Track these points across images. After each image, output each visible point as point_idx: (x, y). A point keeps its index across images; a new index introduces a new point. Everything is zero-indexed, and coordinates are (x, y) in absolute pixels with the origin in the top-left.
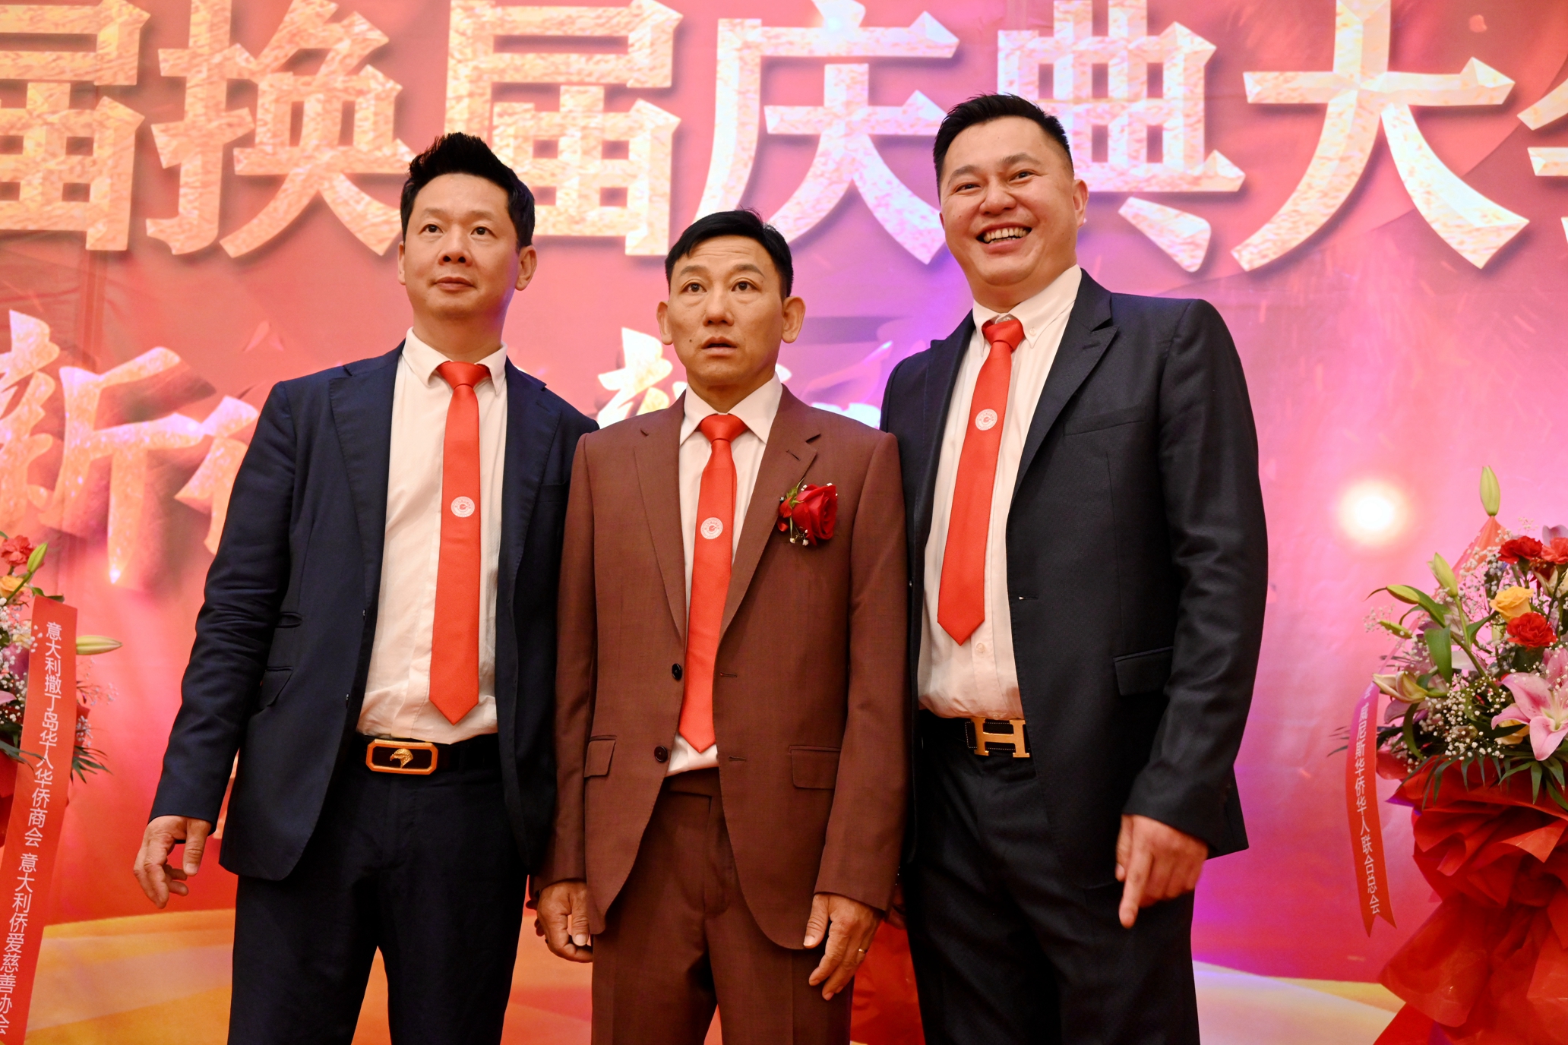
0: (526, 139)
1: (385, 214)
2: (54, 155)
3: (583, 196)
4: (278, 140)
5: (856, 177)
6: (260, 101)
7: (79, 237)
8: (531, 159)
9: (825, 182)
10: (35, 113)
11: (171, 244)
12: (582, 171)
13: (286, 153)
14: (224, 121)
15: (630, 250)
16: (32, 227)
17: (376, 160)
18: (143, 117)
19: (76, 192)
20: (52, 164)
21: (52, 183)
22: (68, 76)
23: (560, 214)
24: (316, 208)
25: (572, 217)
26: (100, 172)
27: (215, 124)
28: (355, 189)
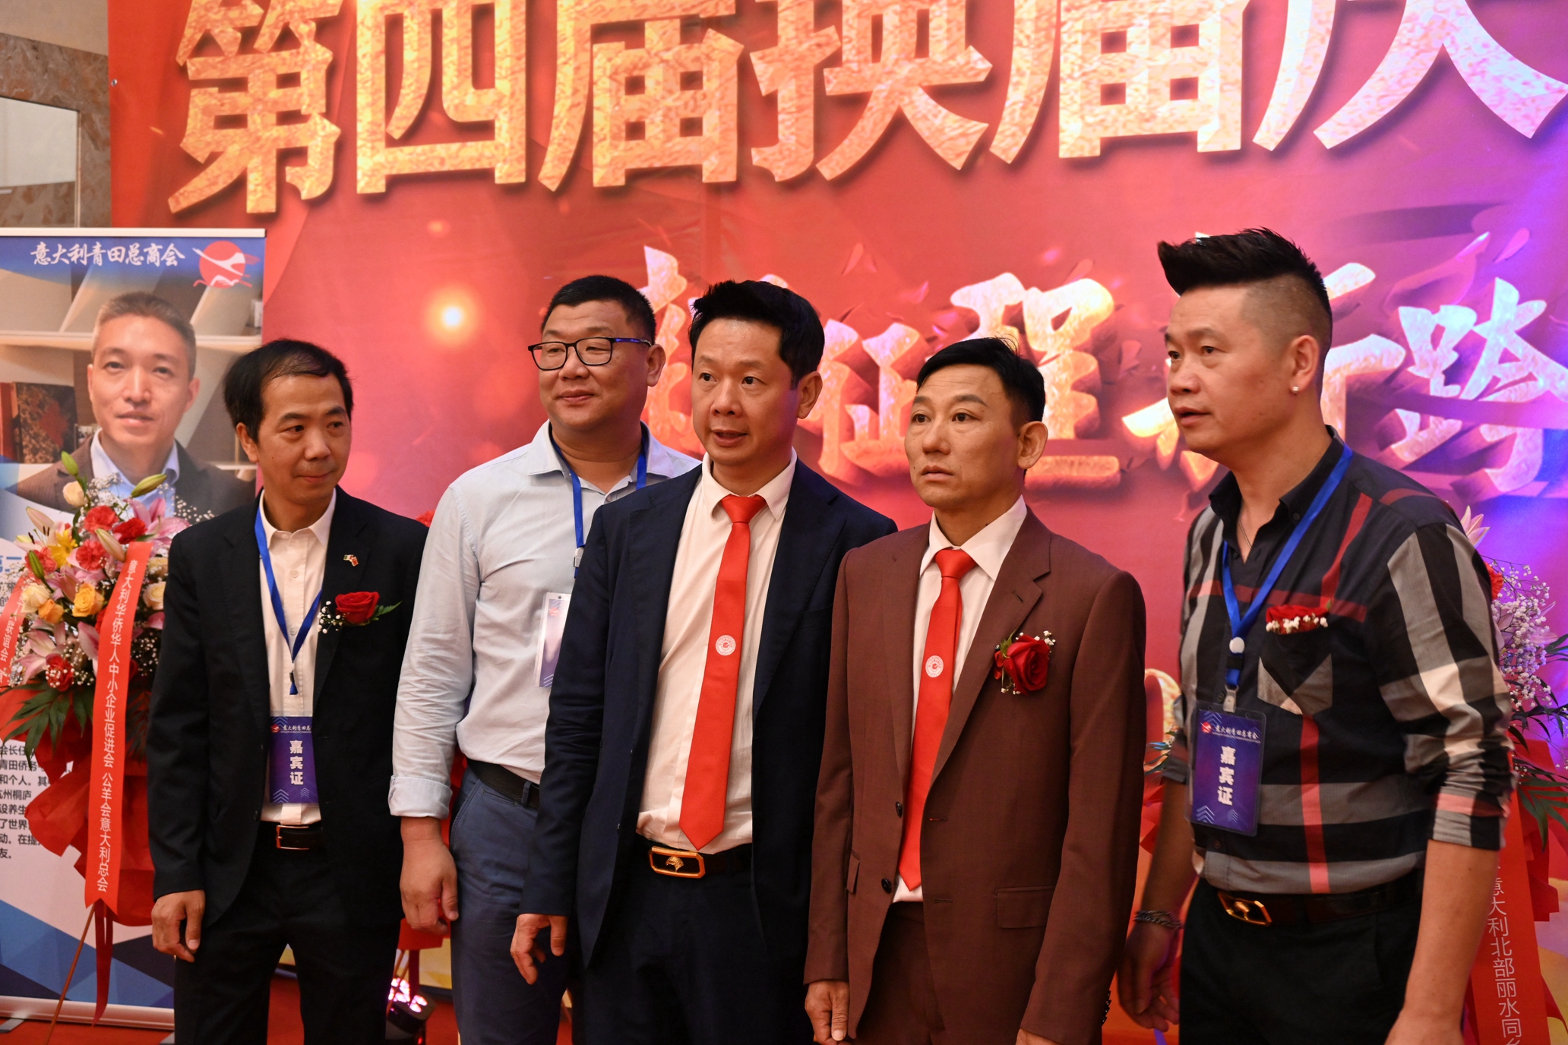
0: (1094, 33)
1: (961, 126)
2: (670, 92)
3: (1151, 91)
4: (862, 57)
5: (1447, 43)
6: (845, 17)
7: (694, 171)
8: (1100, 55)
9: (1412, 51)
10: (653, 52)
11: (774, 172)
12: (1151, 63)
13: (869, 70)
14: (813, 42)
15: (1201, 148)
16: (657, 164)
17: (950, 71)
18: (742, 46)
19: (691, 127)
20: (670, 102)
21: (671, 120)
22: (678, 12)
23: (1130, 113)
24: (899, 125)
25: (1143, 114)
26: (710, 105)
27: (805, 46)
28: (932, 102)
